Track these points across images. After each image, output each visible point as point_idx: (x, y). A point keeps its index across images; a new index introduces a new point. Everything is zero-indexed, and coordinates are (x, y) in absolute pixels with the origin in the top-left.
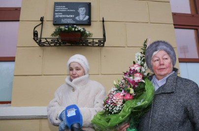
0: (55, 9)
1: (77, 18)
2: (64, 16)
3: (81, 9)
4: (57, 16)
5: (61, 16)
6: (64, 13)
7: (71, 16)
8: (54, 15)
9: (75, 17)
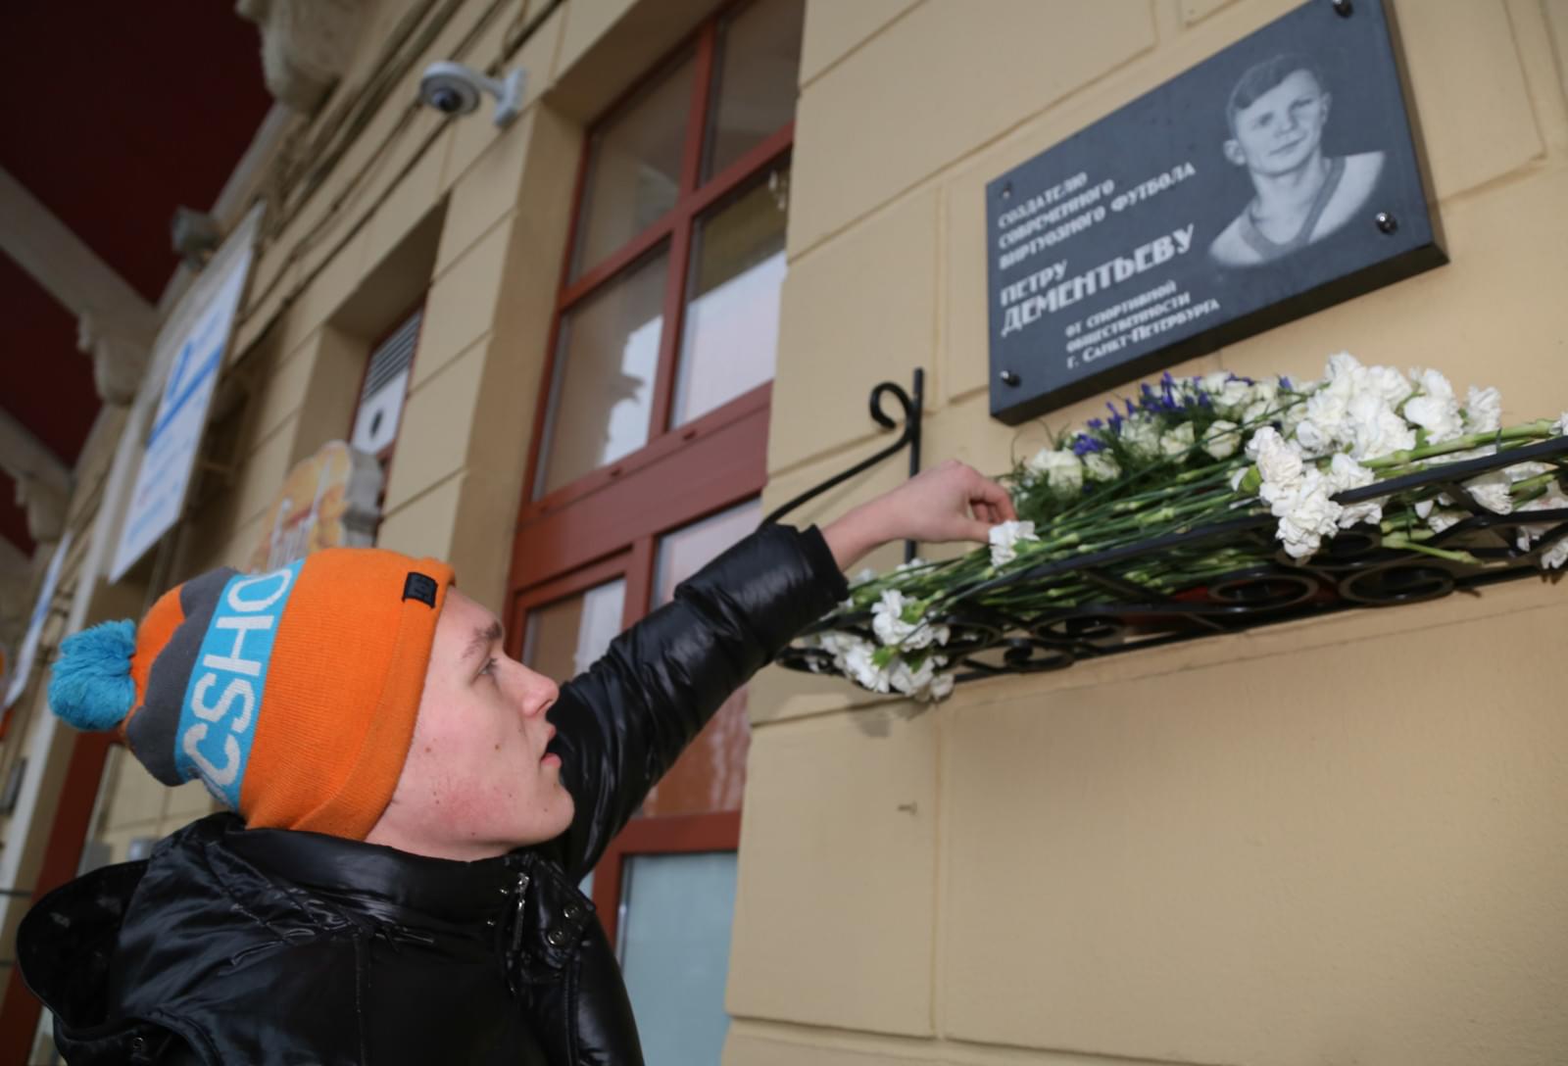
0: (994, 253)
1: (1233, 246)
2: (1084, 285)
3: (1261, 106)
4: (1019, 318)
5: (1056, 300)
6: (1080, 253)
7: (1162, 250)
8: (996, 314)
9: (1201, 243)
